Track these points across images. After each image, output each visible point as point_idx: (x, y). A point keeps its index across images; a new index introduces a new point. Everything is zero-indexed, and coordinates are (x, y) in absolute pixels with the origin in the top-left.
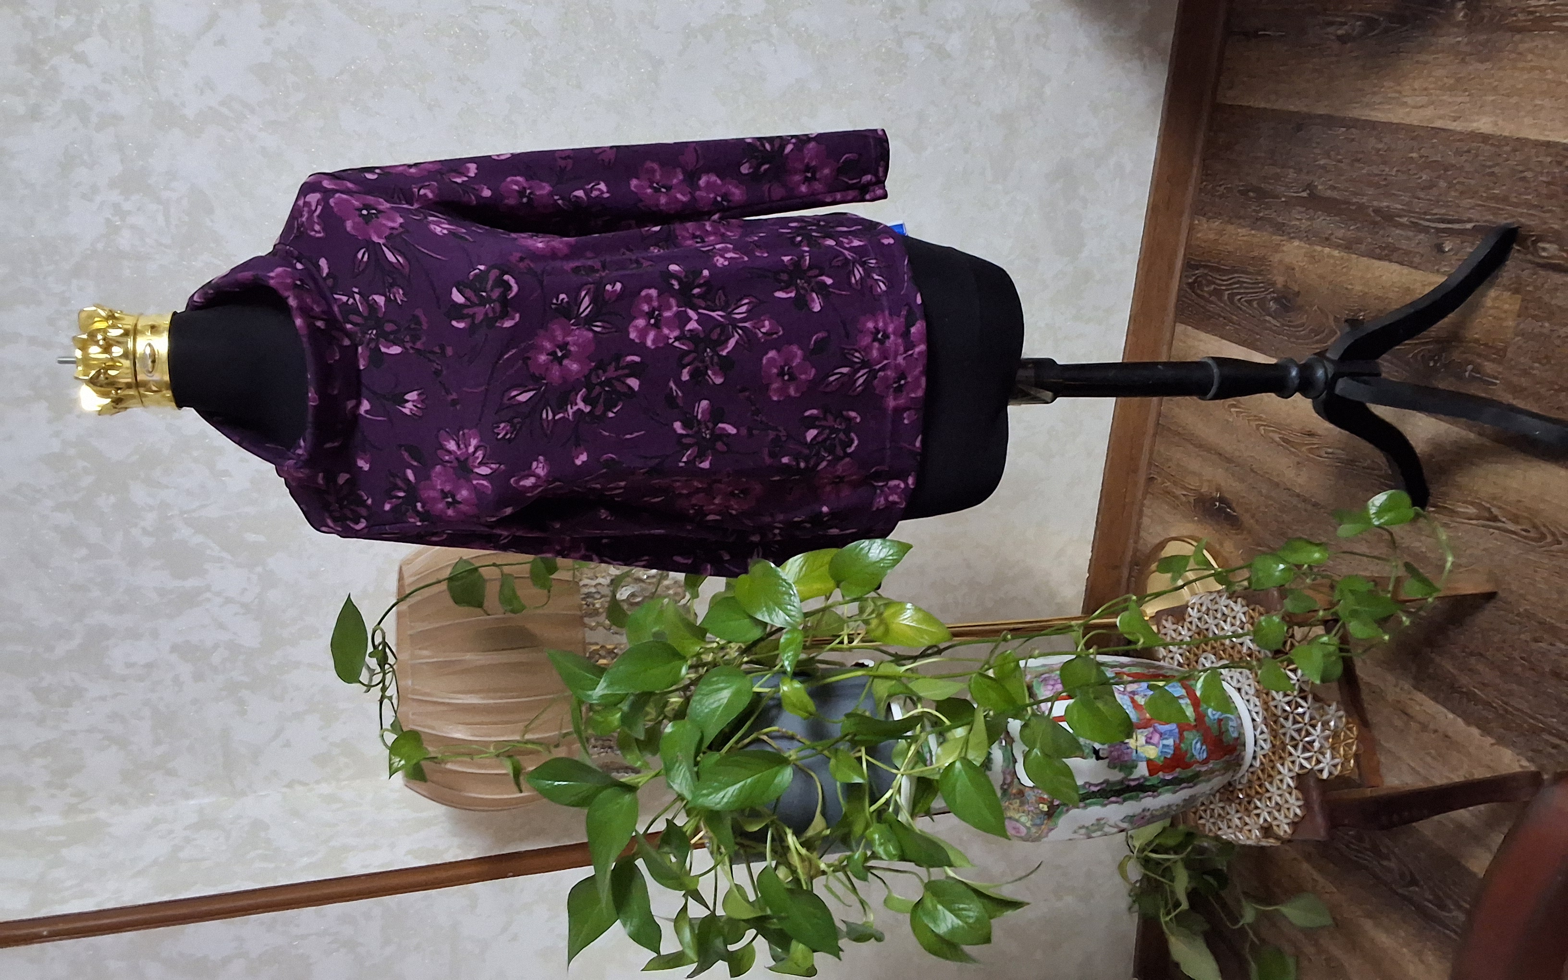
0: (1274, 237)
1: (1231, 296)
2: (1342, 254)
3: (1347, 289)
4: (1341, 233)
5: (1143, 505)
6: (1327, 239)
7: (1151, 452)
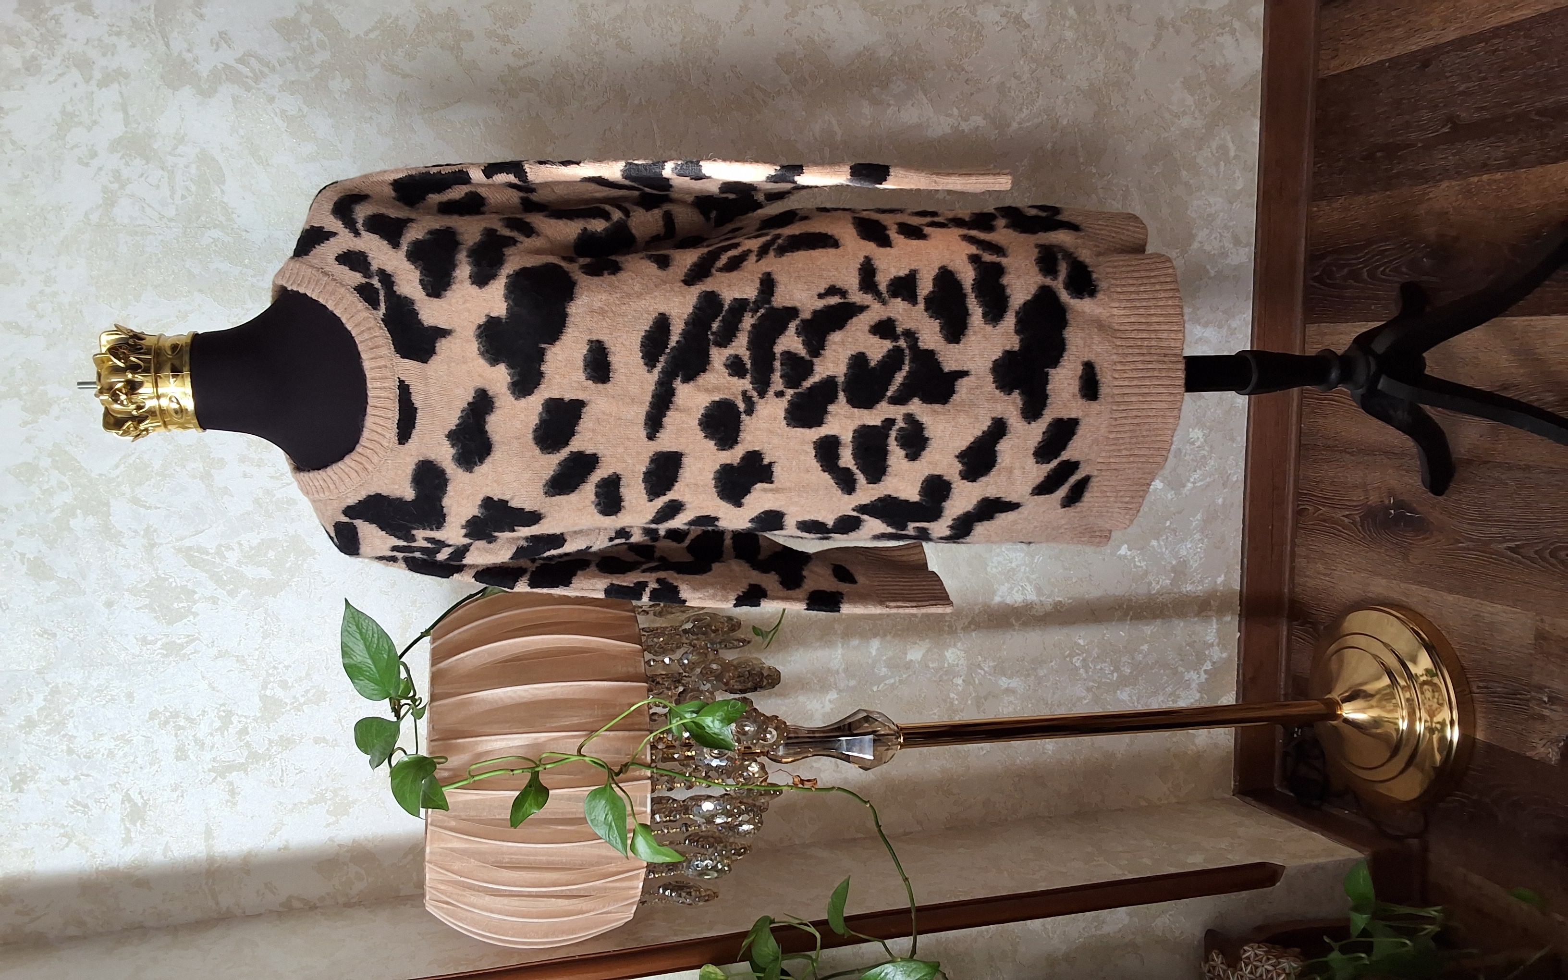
0: (1415, 189)
1: (1372, 275)
2: (1507, 173)
3: (1519, 209)
4: (1499, 154)
5: (1294, 545)
6: (1484, 165)
7: (1296, 481)
